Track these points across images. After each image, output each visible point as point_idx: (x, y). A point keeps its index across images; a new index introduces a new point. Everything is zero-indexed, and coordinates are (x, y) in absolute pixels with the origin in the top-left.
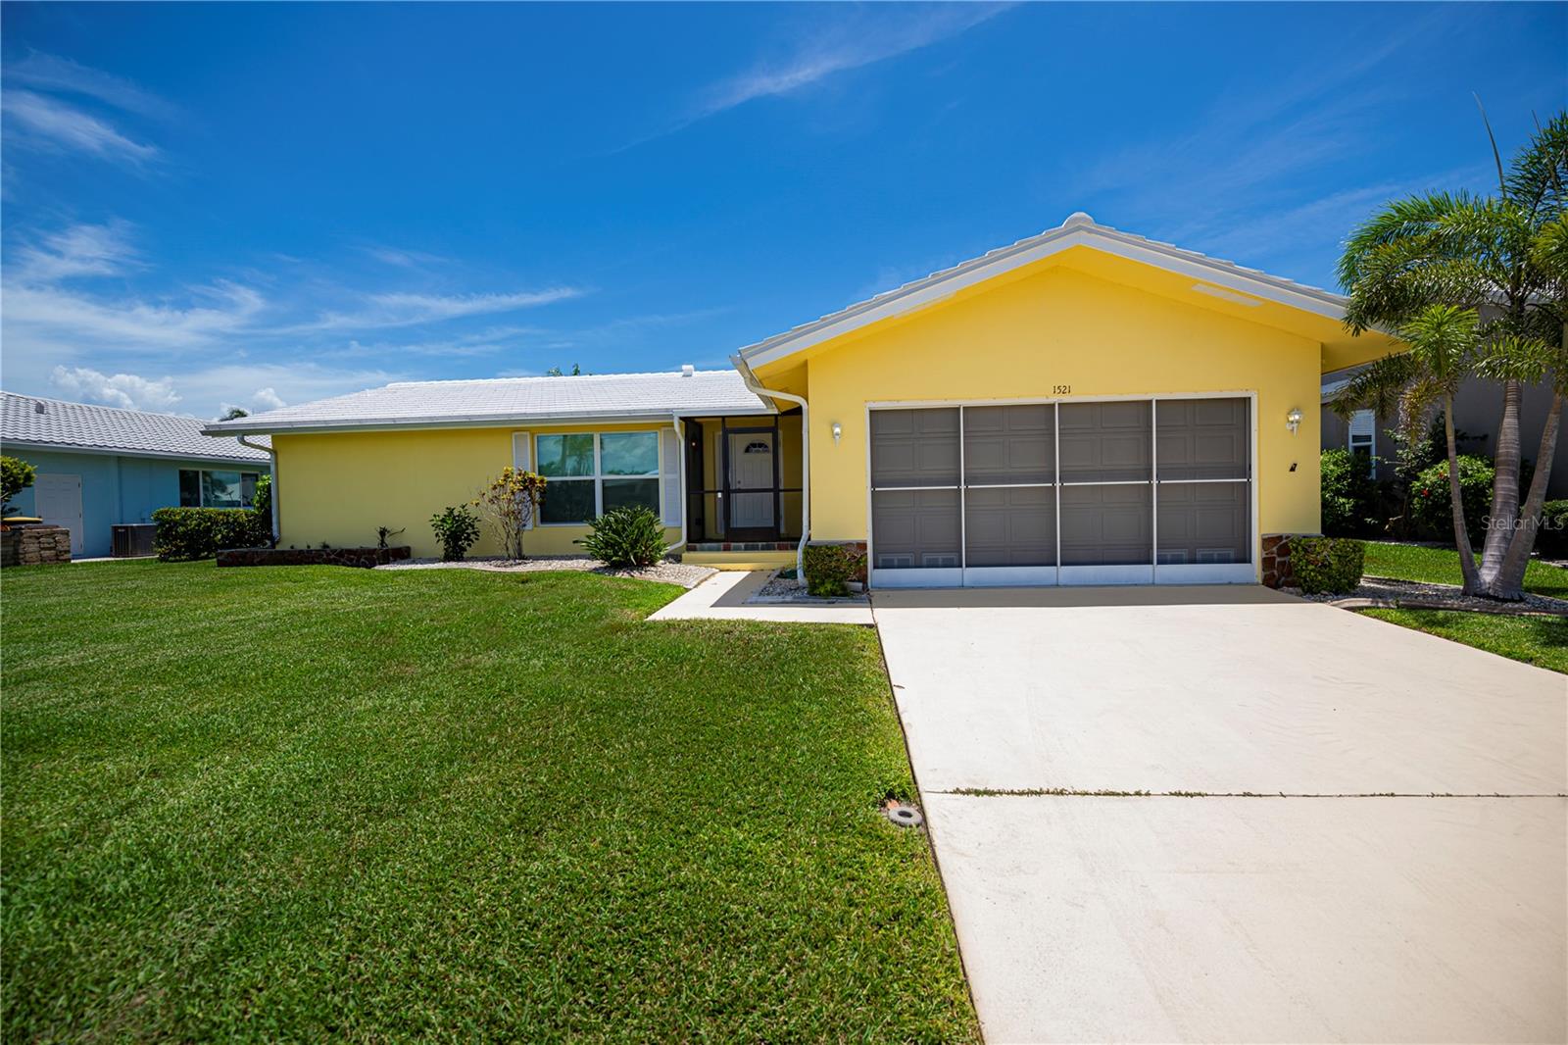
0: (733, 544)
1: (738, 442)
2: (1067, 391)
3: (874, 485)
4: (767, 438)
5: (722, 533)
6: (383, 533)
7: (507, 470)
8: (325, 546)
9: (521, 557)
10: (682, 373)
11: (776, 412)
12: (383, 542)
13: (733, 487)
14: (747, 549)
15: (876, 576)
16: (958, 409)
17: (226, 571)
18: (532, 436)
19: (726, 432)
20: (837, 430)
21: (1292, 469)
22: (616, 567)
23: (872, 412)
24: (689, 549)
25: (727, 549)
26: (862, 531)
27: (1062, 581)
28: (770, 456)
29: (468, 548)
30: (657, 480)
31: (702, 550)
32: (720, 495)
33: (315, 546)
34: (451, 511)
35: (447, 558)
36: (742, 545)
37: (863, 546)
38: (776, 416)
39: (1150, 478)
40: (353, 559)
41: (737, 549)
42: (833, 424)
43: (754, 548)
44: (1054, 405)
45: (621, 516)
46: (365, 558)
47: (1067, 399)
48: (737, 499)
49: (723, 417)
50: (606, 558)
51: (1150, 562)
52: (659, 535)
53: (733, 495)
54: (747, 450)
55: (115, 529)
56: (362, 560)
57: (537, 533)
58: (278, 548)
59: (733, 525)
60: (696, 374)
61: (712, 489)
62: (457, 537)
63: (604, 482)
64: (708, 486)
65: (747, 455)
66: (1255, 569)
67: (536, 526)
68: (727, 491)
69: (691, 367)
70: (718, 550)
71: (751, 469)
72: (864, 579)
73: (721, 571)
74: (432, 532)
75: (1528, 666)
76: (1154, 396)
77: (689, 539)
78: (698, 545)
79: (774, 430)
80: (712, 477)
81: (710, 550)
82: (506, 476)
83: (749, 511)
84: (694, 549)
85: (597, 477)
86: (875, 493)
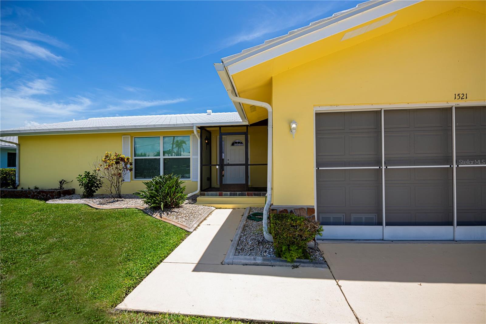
0: (224, 193)
1: (228, 140)
2: (465, 97)
3: (318, 165)
4: (242, 138)
5: (219, 187)
6: (61, 182)
7: (107, 153)
9: (120, 196)
10: (207, 114)
11: (247, 124)
12: (61, 186)
13: (225, 163)
14: (231, 195)
18: (132, 137)
19: (221, 134)
20: (294, 126)
23: (318, 115)
24: (201, 195)
25: (221, 195)
27: (457, 238)
28: (244, 147)
29: (96, 191)
30: (190, 158)
31: (208, 195)
32: (217, 167)
34: (88, 173)
36: (229, 193)
37: (312, 210)
38: (247, 126)
40: (44, 195)
41: (226, 195)
42: (290, 122)
43: (235, 195)
44: (451, 109)
46: (50, 195)
48: (226, 169)
49: (220, 127)
53: (225, 167)
54: (233, 144)
56: (48, 196)
58: (18, 189)
59: (225, 183)
60: (212, 114)
61: (215, 164)
62: (89, 183)
63: (164, 159)
64: (214, 162)
65: (233, 147)
67: (132, 180)
68: (222, 165)
69: (211, 111)
70: (216, 196)
73: (216, 208)
77: (201, 190)
78: (206, 193)
79: (246, 134)
80: (215, 159)
81: (212, 195)
82: (107, 156)
84: (204, 195)
85: (162, 157)
86: (318, 171)
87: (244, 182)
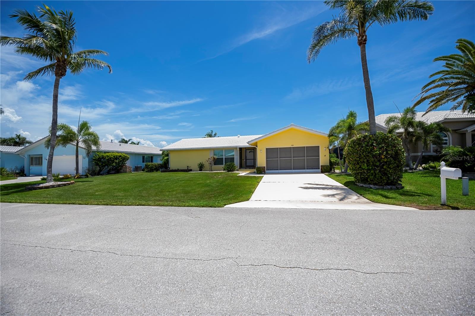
1: (248, 151)
3: (266, 159)
4: (253, 150)
5: (245, 166)
6: (188, 167)
8: (178, 169)
9: (212, 170)
10: (238, 137)
12: (188, 168)
13: (247, 159)
15: (266, 171)
16: (278, 148)
17: (163, 173)
18: (213, 150)
19: (246, 150)
21: (325, 156)
22: (229, 171)
23: (266, 149)
24: (240, 169)
25: (246, 169)
26: (265, 165)
27: (293, 172)
28: (253, 153)
29: (203, 169)
30: (234, 157)
31: (242, 169)
33: (177, 169)
34: (200, 163)
35: (200, 171)
36: (248, 168)
37: (265, 167)
39: (305, 157)
40: (184, 171)
41: (247, 169)
42: (261, 150)
43: (250, 169)
44: (291, 147)
45: (230, 163)
46: (186, 171)
47: (293, 146)
48: (247, 161)
49: (246, 148)
50: (228, 170)
51: (305, 169)
52: (235, 166)
54: (250, 152)
55: (136, 167)
57: (214, 167)
58: (170, 169)
59: (247, 165)
60: (240, 137)
62: (201, 167)
63: (225, 158)
64: (243, 159)
66: (320, 170)
67: (214, 165)
68: (246, 160)
69: (239, 135)
70: (244, 169)
71: (250, 155)
72: (265, 172)
73: (245, 172)
74: (197, 166)
75: (330, 178)
76: (306, 146)
77: (240, 167)
80: (243, 157)
82: (211, 157)
83: (249, 163)
85: (224, 157)
86: (266, 160)
87: (253, 165)
